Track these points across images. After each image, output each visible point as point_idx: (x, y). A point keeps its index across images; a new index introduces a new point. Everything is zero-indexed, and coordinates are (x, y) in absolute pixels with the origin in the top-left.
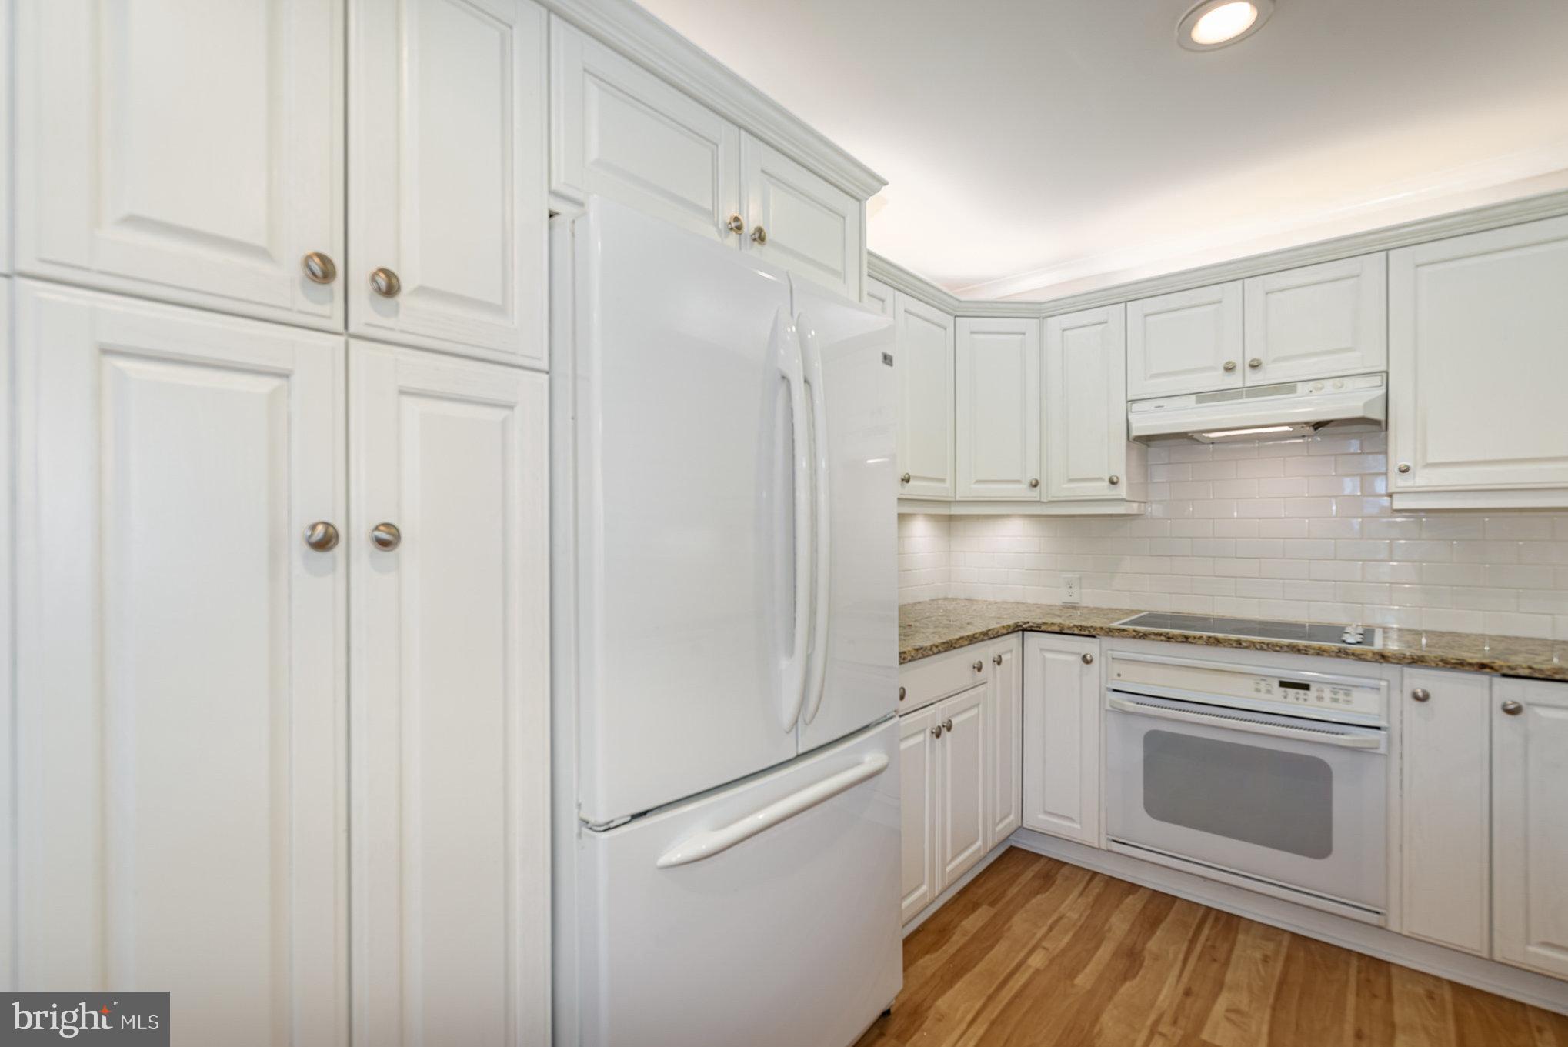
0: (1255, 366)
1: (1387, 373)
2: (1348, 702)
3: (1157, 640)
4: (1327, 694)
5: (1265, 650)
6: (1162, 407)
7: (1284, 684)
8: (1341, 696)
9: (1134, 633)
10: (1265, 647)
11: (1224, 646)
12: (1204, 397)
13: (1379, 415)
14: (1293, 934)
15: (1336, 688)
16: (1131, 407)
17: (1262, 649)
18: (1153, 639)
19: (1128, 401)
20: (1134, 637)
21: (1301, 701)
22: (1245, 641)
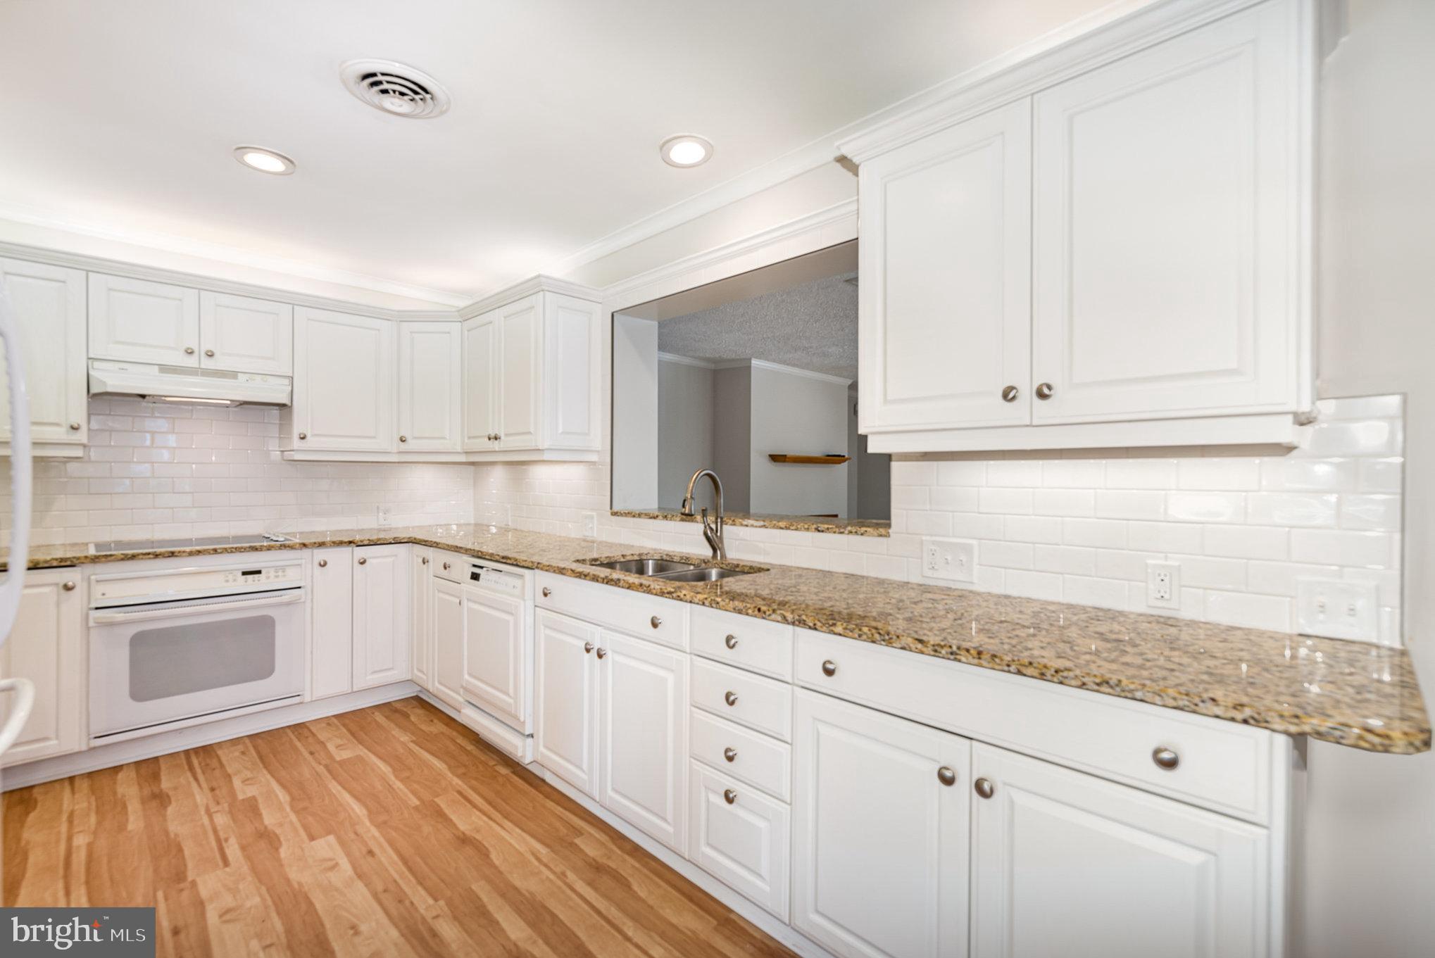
0: (210, 355)
1: (292, 378)
2: (284, 576)
3: (146, 559)
4: (272, 574)
5: (234, 552)
6: (126, 369)
7: (244, 573)
8: (280, 573)
9: (122, 556)
10: (234, 550)
11: (204, 554)
12: (165, 369)
13: (288, 403)
14: (248, 736)
15: (277, 569)
16: (92, 364)
17: (232, 552)
18: (142, 559)
19: (89, 359)
20: (122, 559)
21: (256, 581)
22: (220, 549)
